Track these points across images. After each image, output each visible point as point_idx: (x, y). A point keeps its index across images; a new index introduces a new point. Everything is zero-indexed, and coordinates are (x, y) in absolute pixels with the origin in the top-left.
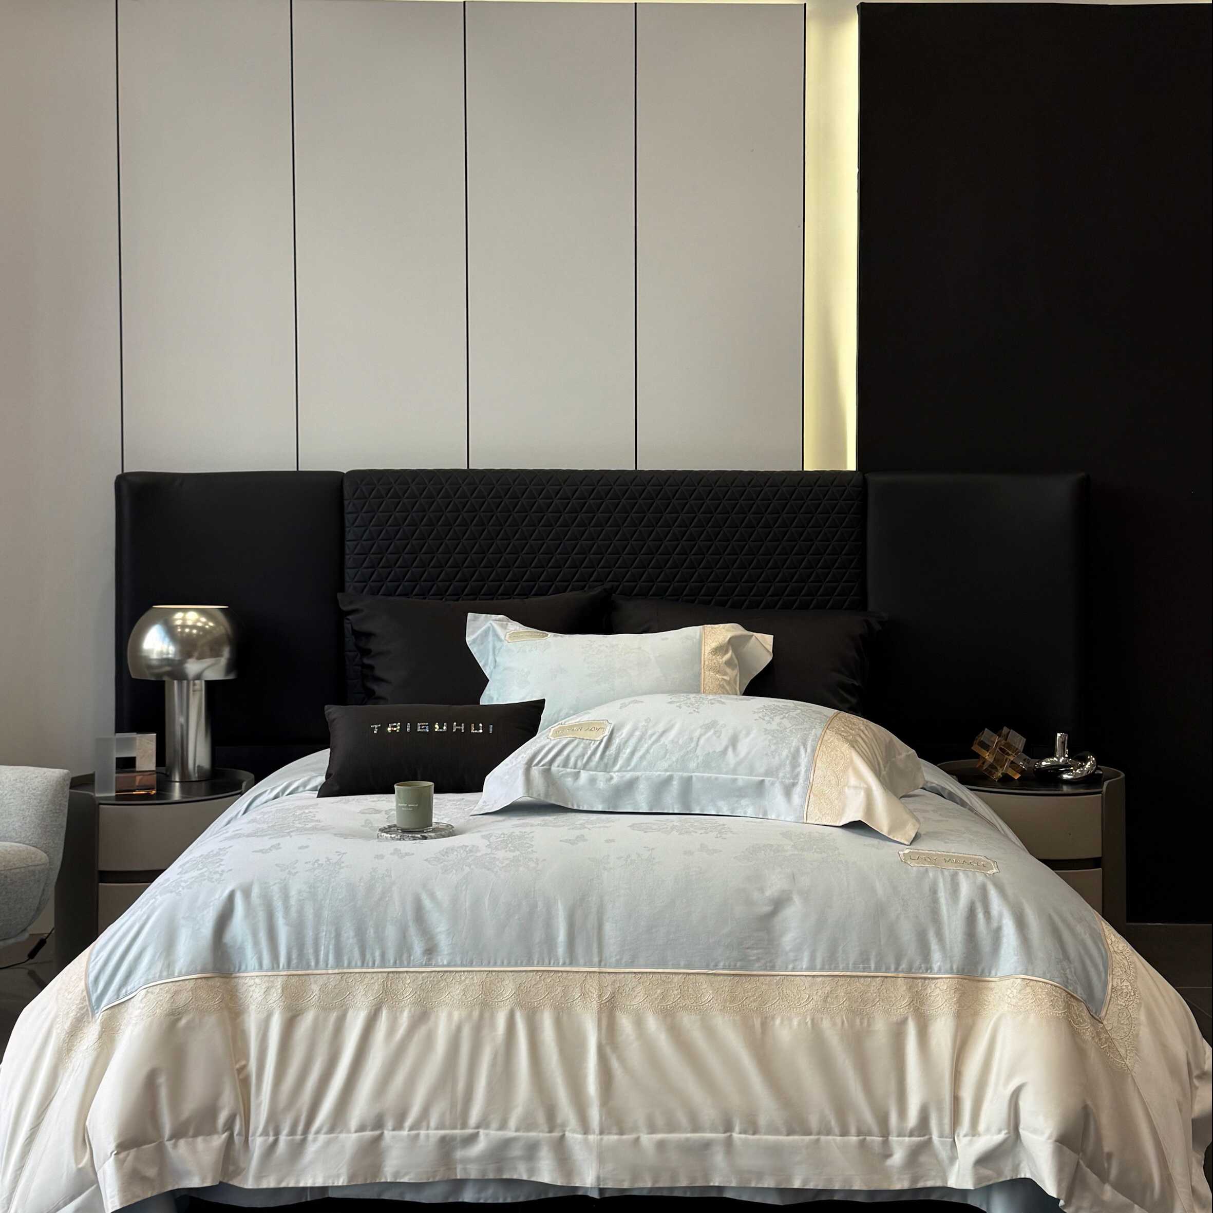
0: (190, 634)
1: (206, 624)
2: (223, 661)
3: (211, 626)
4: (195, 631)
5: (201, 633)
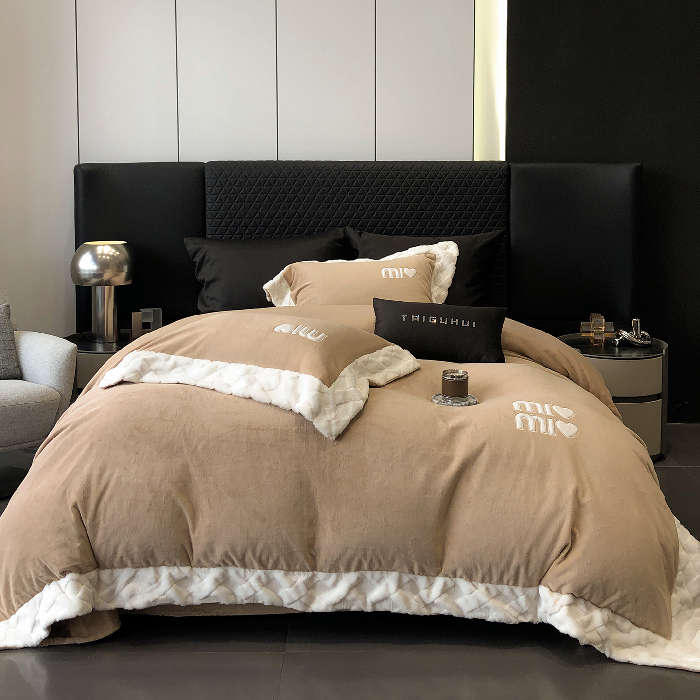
0: (106, 259)
1: (115, 253)
2: (124, 274)
3: (117, 255)
4: (108, 257)
5: (111, 258)
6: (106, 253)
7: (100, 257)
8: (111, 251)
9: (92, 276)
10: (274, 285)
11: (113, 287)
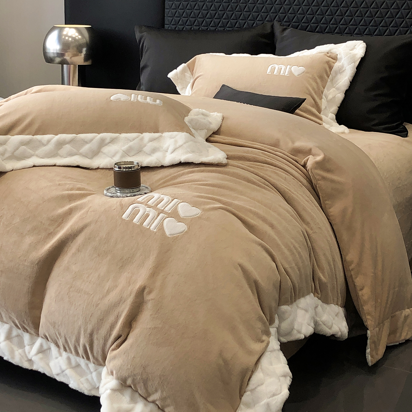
0: (68, 40)
1: (77, 36)
2: (83, 55)
3: (78, 38)
4: (70, 39)
5: (73, 41)
6: (69, 35)
7: (63, 37)
8: (74, 34)
9: (56, 55)
10: (176, 74)
11: (77, 65)
